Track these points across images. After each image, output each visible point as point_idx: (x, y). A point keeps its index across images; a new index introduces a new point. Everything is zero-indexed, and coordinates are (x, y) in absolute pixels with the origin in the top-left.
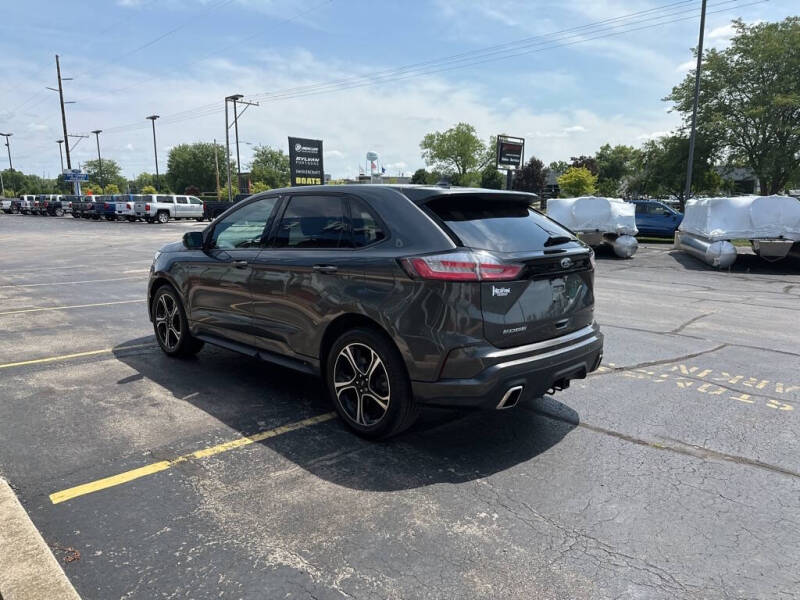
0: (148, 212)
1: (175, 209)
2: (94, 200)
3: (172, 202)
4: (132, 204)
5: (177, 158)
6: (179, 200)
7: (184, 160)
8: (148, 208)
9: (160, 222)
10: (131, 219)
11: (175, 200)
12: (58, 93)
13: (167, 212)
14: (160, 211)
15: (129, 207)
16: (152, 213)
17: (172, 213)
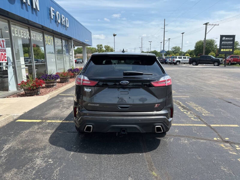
0: (174, 61)
1: (182, 60)
2: (164, 58)
3: (182, 58)
4: (170, 59)
5: (198, 45)
6: (184, 58)
7: (199, 45)
8: (174, 60)
9: (177, 65)
10: (171, 63)
11: (183, 58)
12: (164, 29)
13: (179, 61)
14: (177, 61)
15: (170, 60)
16: (175, 62)
17: (181, 62)
